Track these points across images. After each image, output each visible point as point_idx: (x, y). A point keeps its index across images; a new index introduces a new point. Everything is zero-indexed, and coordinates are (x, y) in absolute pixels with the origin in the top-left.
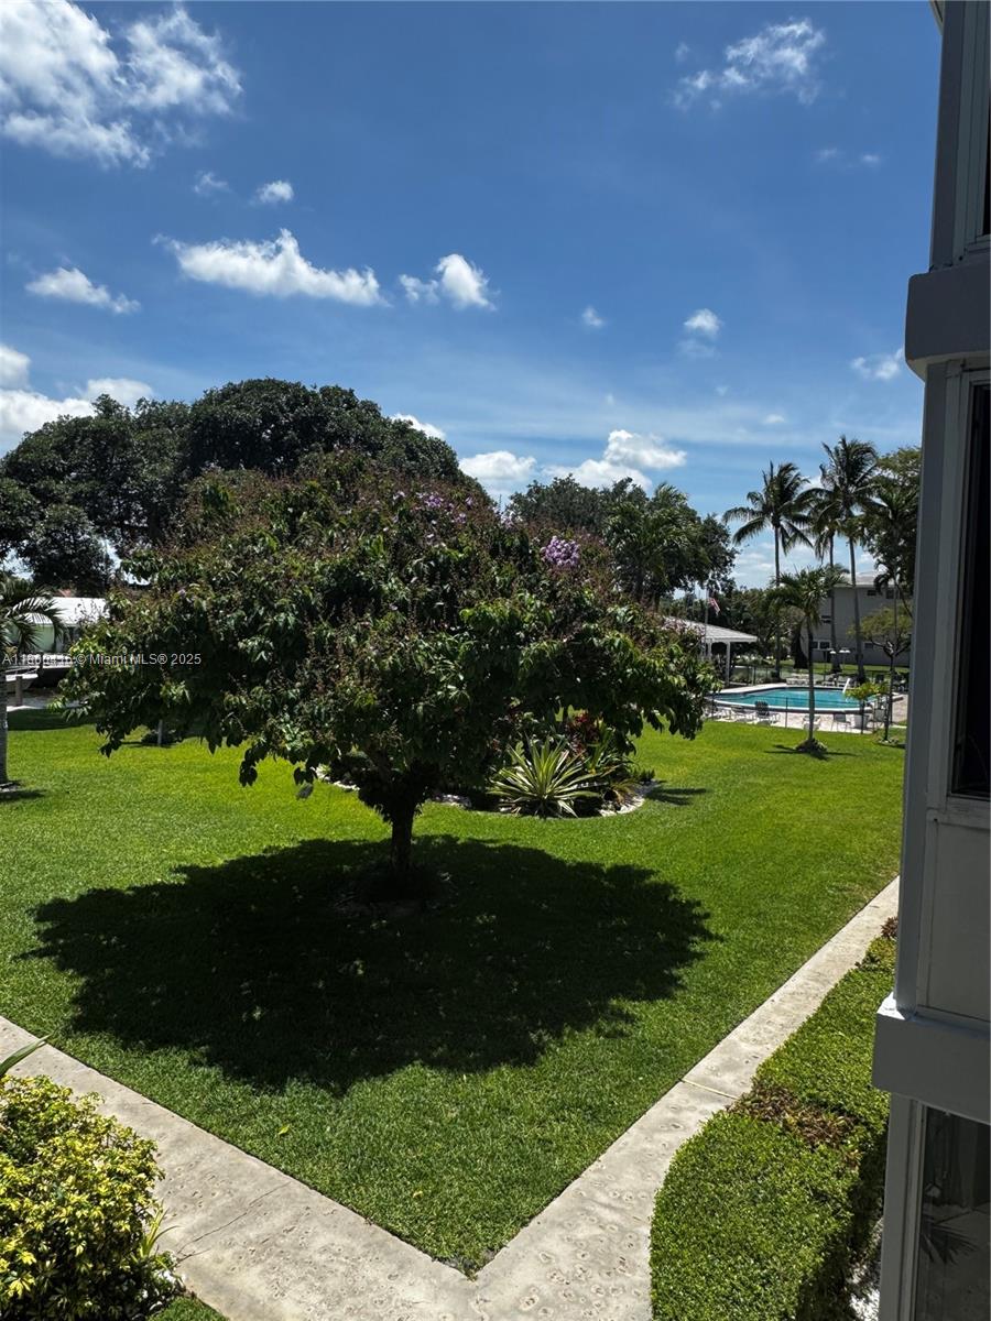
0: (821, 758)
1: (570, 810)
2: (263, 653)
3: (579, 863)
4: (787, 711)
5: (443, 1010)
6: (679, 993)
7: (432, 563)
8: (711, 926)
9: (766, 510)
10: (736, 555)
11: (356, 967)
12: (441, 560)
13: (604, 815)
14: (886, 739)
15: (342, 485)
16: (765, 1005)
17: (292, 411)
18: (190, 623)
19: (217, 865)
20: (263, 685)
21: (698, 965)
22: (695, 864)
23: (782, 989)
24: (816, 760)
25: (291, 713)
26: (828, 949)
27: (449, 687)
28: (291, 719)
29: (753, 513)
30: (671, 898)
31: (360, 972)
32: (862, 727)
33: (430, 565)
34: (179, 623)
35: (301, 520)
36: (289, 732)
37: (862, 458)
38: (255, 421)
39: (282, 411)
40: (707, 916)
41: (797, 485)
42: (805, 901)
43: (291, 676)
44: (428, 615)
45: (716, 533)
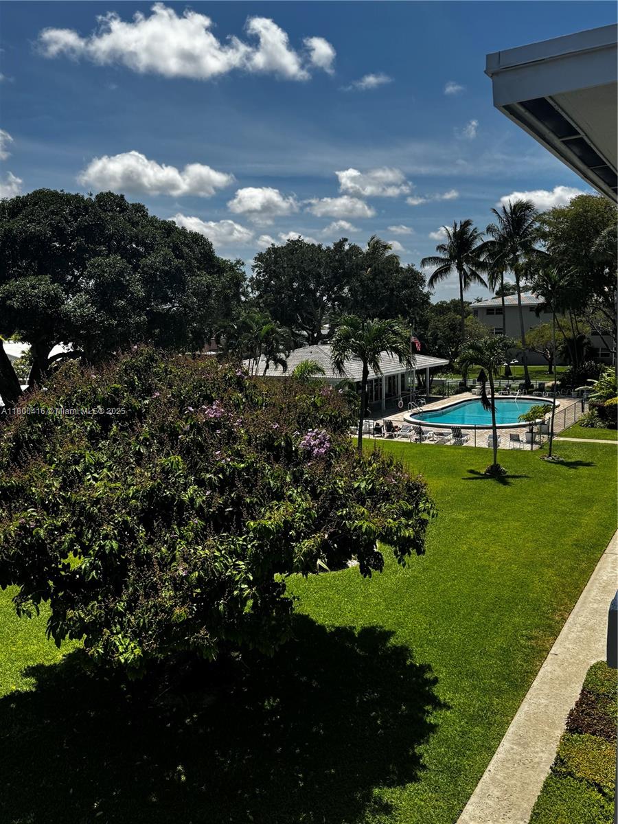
0: (505, 483)
1: (325, 566)
2: (94, 572)
3: (338, 628)
4: (475, 428)
5: (250, 813)
6: (421, 774)
7: (220, 476)
8: (440, 692)
9: (452, 258)
10: (431, 296)
11: (180, 773)
12: (228, 473)
13: (350, 566)
14: (550, 456)
15: (139, 379)
16: (484, 776)
17: (76, 220)
18: (31, 545)
19: (57, 662)
20: (97, 600)
21: (434, 738)
22: (421, 617)
23: (495, 756)
24: (501, 485)
25: (121, 623)
26: (524, 707)
27: (243, 586)
28: (122, 629)
29: (443, 260)
30: (408, 663)
31: (183, 778)
32: (532, 442)
33: (219, 478)
34: (23, 547)
35: (112, 434)
36: (122, 644)
37: (525, 215)
38: (46, 233)
39: (68, 222)
40: (436, 681)
41: (475, 238)
42: (505, 654)
43: (118, 593)
44: (221, 522)
45: (415, 279)
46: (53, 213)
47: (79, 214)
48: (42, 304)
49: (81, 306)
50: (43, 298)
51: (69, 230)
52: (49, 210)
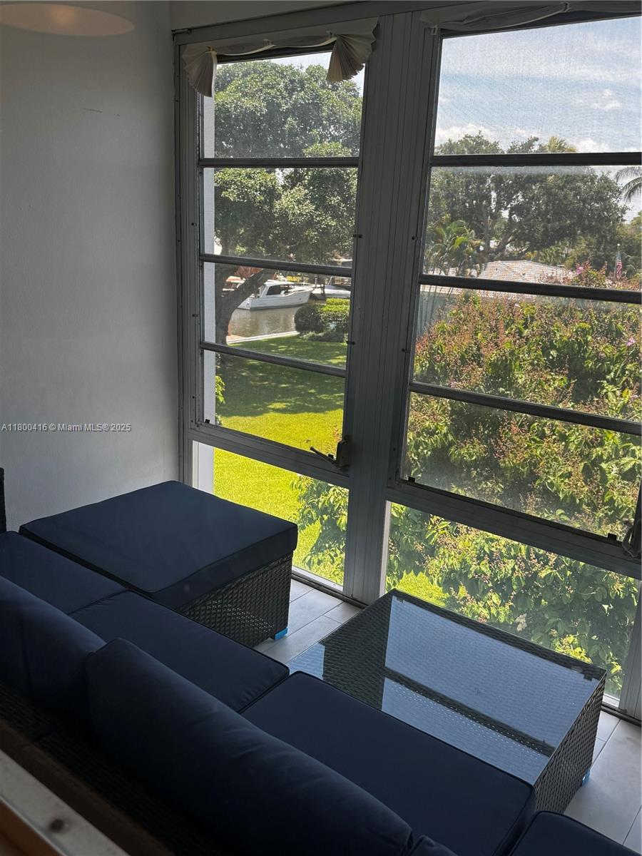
45: (611, 190)
46: (267, 85)
47: (293, 90)
48: (260, 198)
49: (299, 202)
50: (260, 190)
51: (284, 107)
52: (264, 82)
